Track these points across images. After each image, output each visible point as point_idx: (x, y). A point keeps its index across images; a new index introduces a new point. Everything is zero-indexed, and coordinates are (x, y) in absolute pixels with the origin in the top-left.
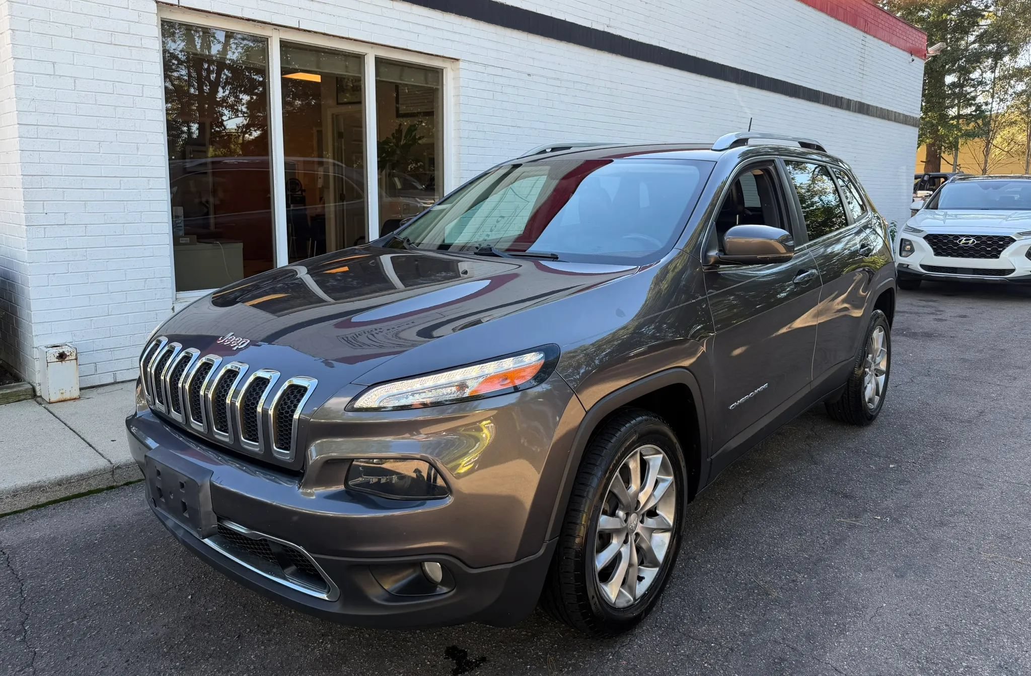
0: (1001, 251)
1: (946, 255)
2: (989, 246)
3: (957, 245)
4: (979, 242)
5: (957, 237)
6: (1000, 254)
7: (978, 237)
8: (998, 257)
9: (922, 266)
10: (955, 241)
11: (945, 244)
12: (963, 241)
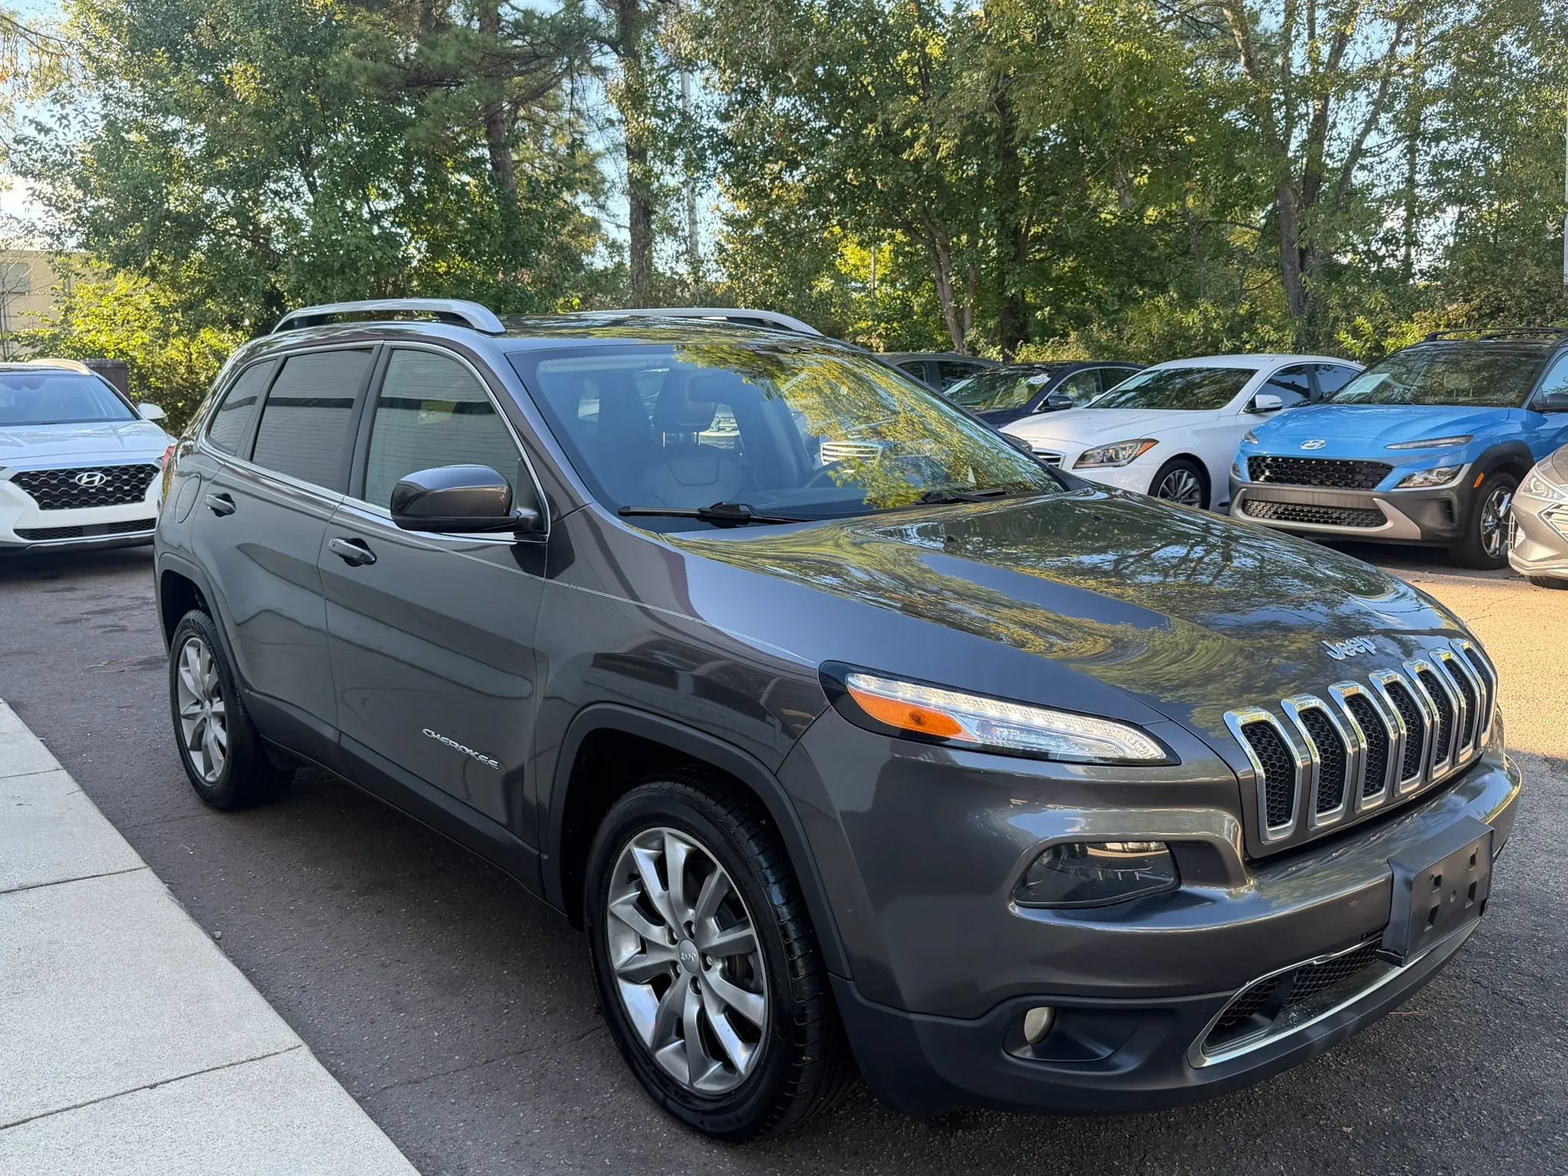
0: (144, 489)
1: (62, 507)
2: (127, 482)
3: (75, 486)
4: (110, 478)
5: (72, 473)
6: (143, 494)
7: (106, 471)
8: (143, 500)
9: (17, 531)
10: (71, 481)
11: (56, 487)
12: (85, 480)
